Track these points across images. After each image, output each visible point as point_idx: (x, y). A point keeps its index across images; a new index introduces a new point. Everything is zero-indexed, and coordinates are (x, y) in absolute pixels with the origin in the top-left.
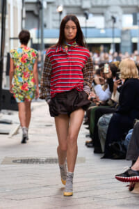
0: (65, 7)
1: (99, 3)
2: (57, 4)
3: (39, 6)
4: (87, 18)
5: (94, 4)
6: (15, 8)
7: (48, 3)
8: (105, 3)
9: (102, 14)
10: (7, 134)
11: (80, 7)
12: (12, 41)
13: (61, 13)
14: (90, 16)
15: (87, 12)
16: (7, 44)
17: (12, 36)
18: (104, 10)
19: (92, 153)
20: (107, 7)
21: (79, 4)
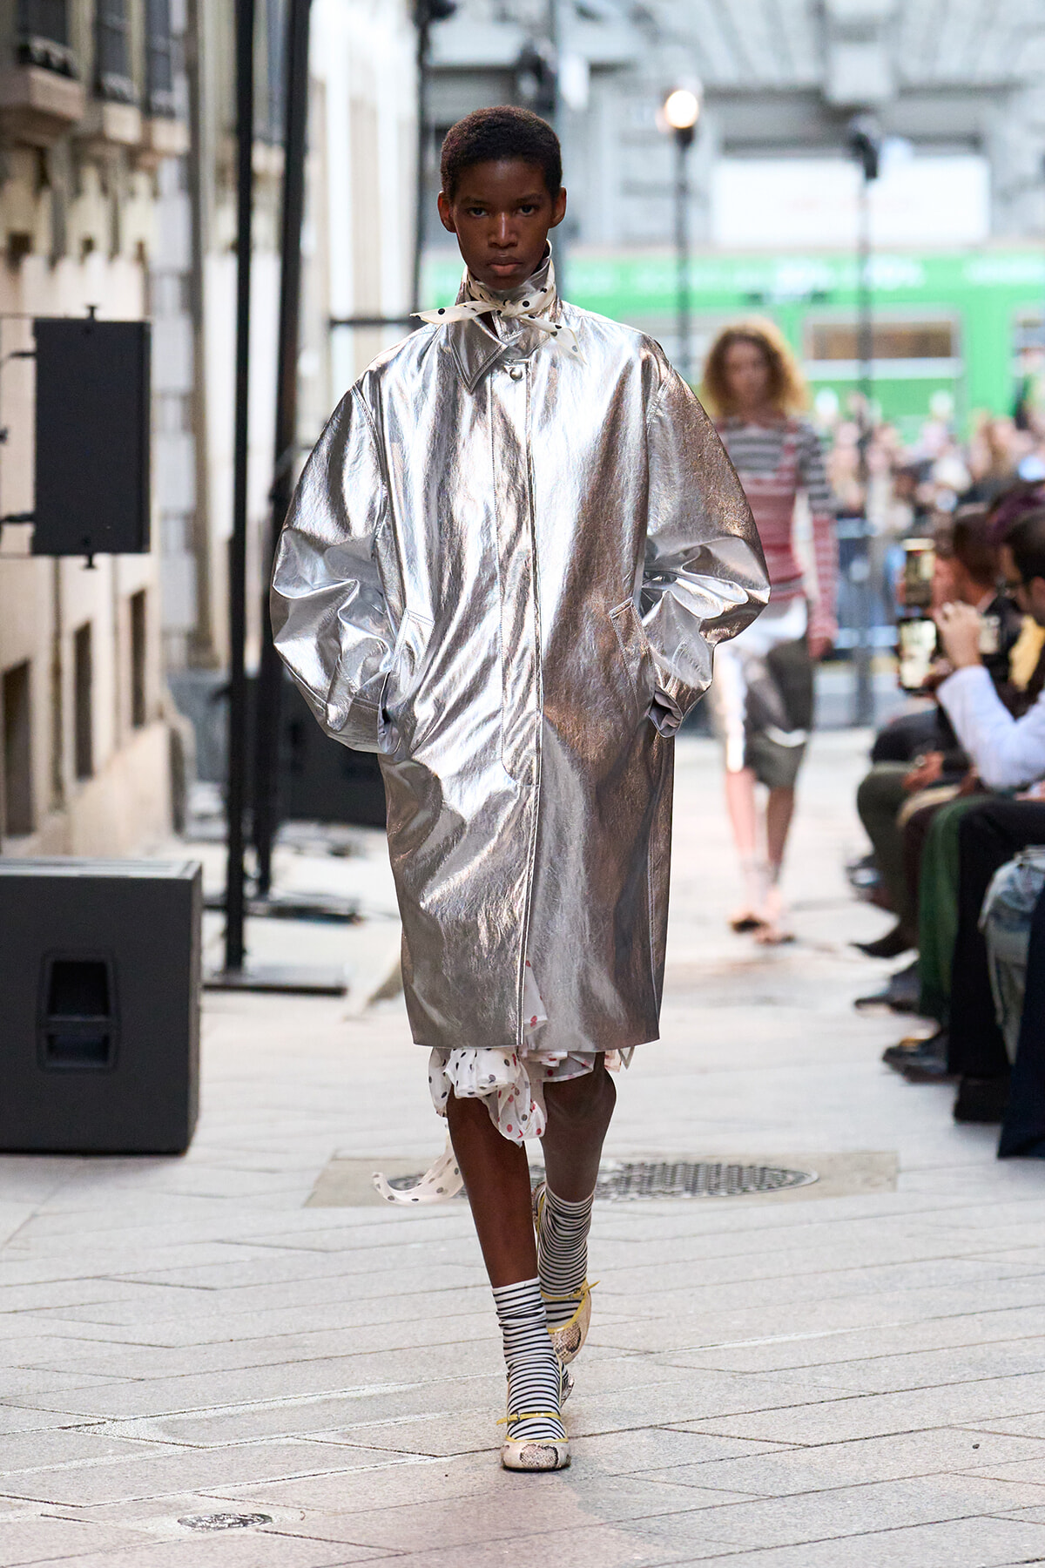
0: (715, 95)
1: (952, 64)
2: (650, 73)
3: (528, 87)
4: (871, 172)
5: (915, 70)
6: (360, 109)
7: (598, 70)
8: (989, 64)
9: (974, 142)
10: (336, 992)
11: (814, 96)
12: (343, 337)
13: (685, 137)
14: (894, 156)
15: (866, 126)
16: (308, 364)
17: (343, 309)
18: (987, 115)
19: (946, 1119)
20: (1002, 91)
21: (804, 71)
